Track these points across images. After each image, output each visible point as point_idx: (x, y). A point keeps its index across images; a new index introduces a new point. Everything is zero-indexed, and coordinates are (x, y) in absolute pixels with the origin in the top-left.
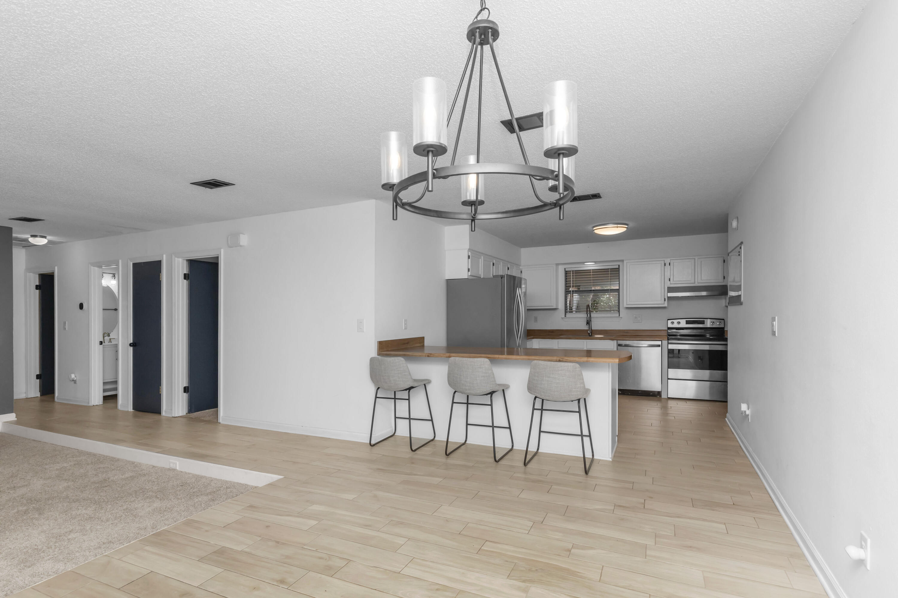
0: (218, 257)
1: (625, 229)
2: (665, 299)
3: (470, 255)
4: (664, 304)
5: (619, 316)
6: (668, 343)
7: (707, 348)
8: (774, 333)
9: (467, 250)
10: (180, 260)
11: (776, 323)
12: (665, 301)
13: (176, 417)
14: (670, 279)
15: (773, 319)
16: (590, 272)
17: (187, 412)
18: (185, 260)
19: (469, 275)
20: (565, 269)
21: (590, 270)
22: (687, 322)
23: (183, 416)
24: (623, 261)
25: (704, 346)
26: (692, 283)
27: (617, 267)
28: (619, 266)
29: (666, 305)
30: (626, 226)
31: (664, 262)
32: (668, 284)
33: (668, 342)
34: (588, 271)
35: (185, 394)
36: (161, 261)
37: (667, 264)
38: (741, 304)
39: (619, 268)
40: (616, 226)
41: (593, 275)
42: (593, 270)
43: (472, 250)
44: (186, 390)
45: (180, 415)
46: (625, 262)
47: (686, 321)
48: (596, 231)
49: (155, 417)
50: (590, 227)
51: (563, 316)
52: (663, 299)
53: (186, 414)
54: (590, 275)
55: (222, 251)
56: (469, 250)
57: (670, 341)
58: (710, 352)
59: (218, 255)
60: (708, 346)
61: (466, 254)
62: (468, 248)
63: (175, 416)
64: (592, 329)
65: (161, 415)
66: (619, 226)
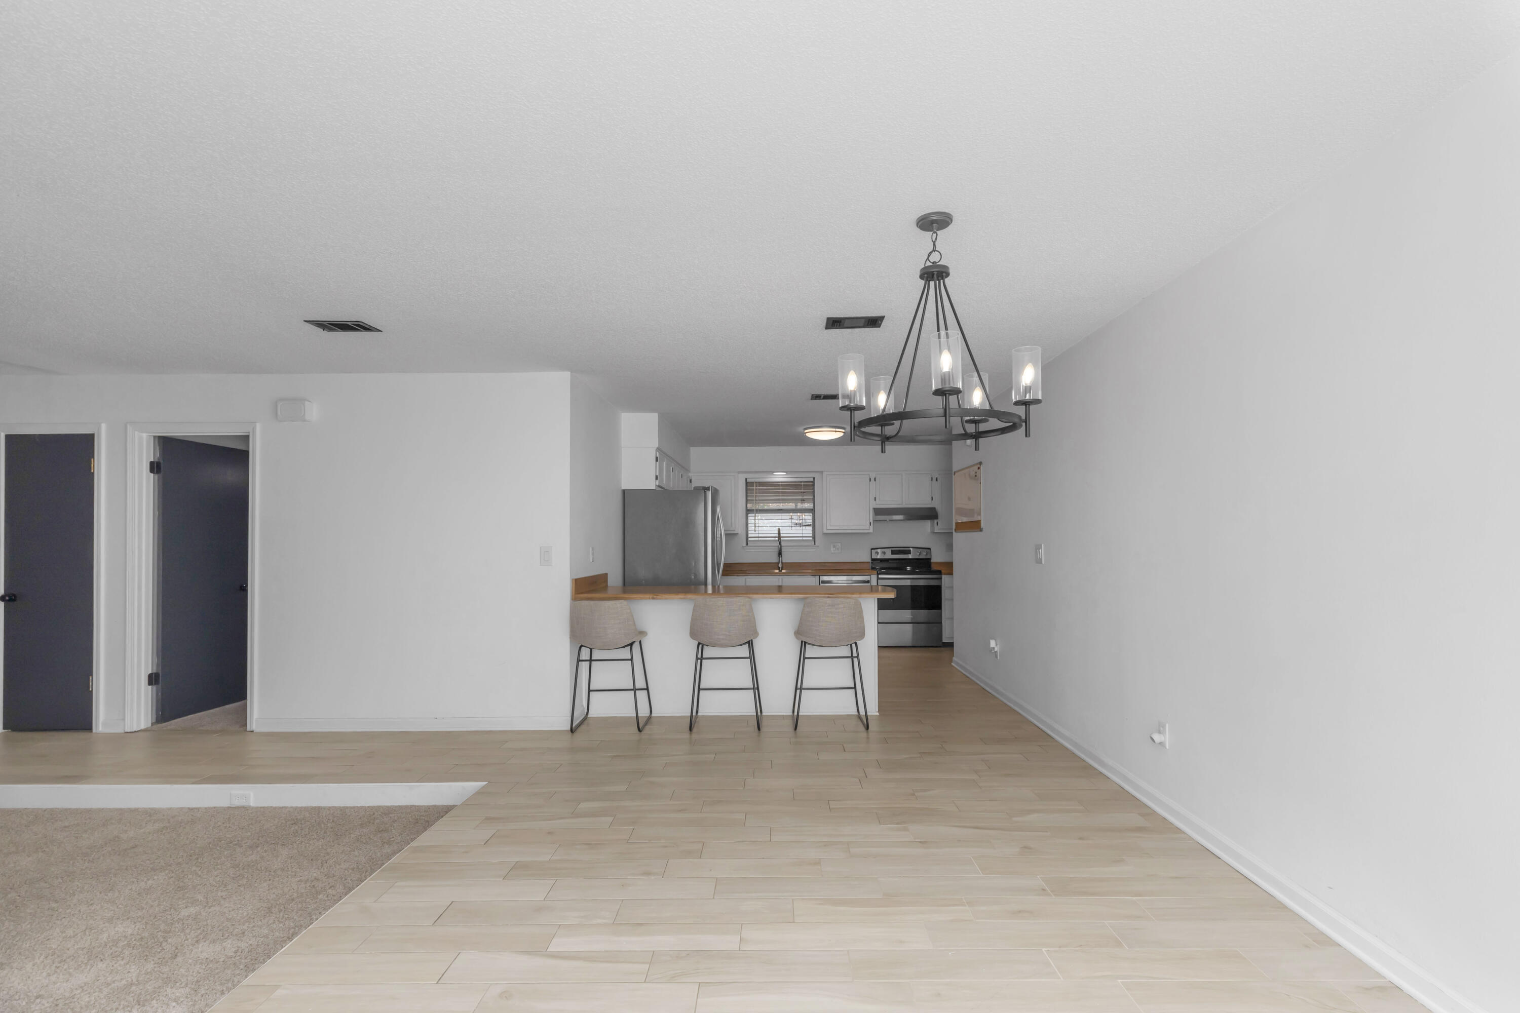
0: (247, 437)
1: (842, 434)
2: (870, 522)
3: (657, 456)
4: (869, 529)
5: (815, 544)
6: (878, 579)
7: (908, 583)
8: (1039, 561)
9: (655, 449)
10: (145, 435)
11: (1042, 551)
13: (135, 732)
14: (875, 498)
15: (1038, 547)
16: (778, 485)
17: (154, 721)
18: (152, 436)
19: (657, 484)
20: (746, 479)
21: (779, 482)
22: (893, 553)
23: (147, 728)
24: (822, 472)
25: (905, 580)
26: (899, 504)
27: (812, 480)
28: (814, 478)
29: (871, 531)
30: (843, 431)
31: (869, 476)
32: (874, 505)
33: (878, 576)
34: (776, 484)
35: (150, 687)
36: (92, 436)
37: (873, 480)
38: (981, 530)
39: (813, 482)
40: (834, 430)
41: (782, 489)
42: (781, 482)
43: (662, 451)
44: (153, 679)
45: (143, 727)
46: (825, 474)
47: (892, 551)
48: (808, 435)
49: (81, 736)
50: (801, 429)
51: (745, 545)
52: (869, 524)
53: (152, 724)
54: (778, 489)
55: (258, 427)
56: (658, 449)
57: (880, 576)
58: (913, 588)
59: (249, 433)
60: (909, 580)
61: (653, 454)
62: (657, 446)
63: (132, 731)
64: (783, 562)
65: (92, 732)
66: (837, 430)
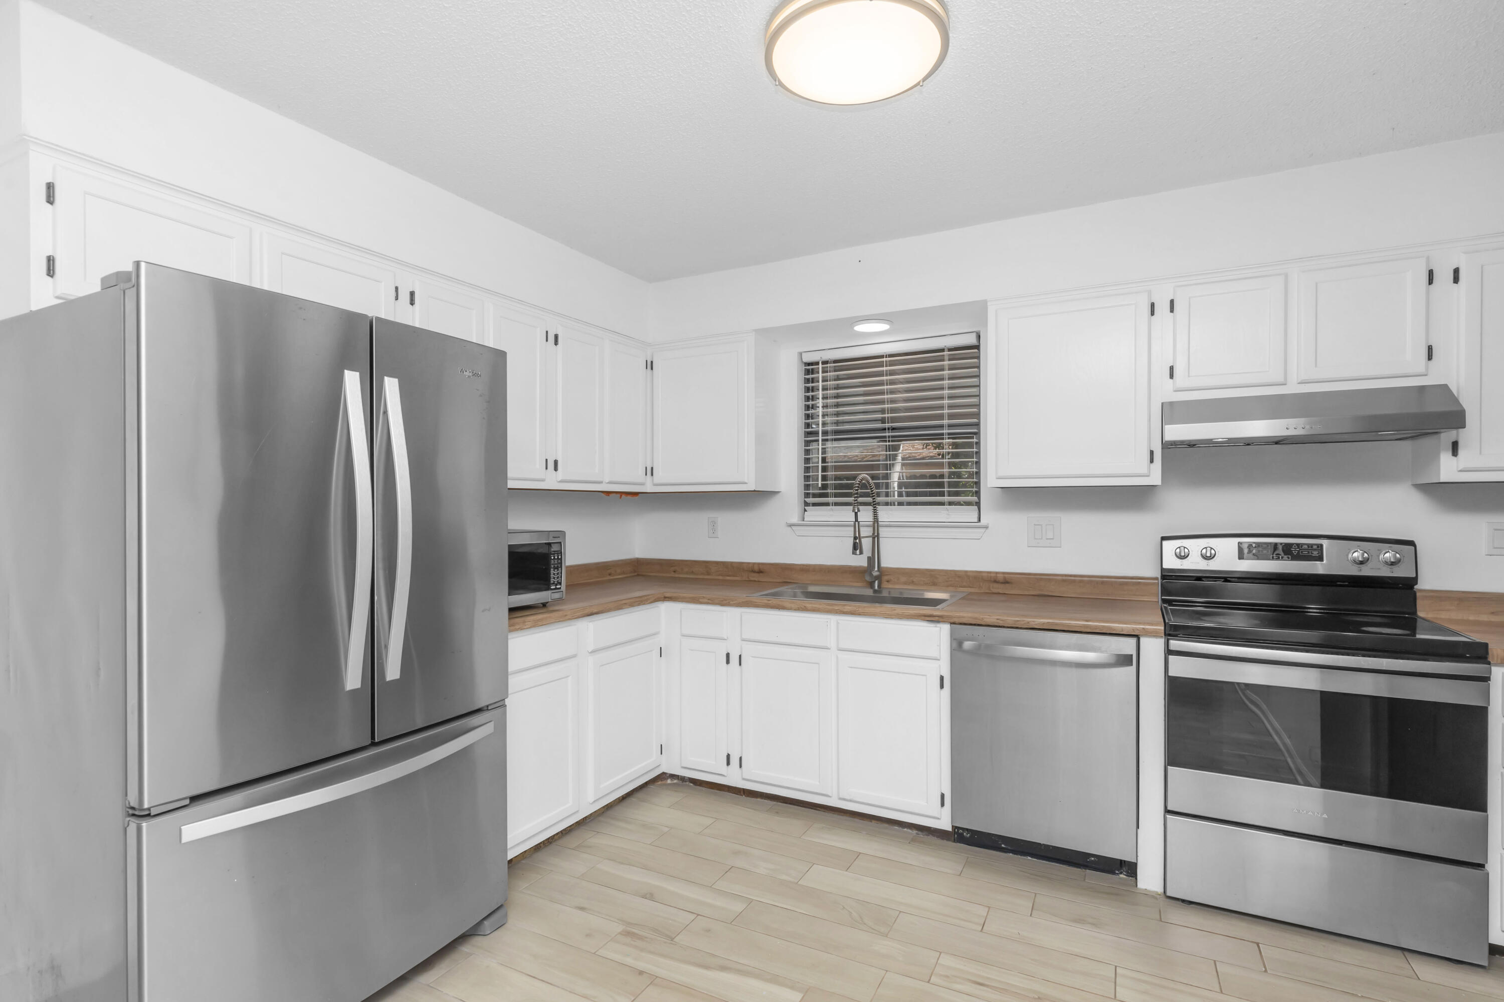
2: (1152, 453)
4: (1148, 473)
5: (979, 520)
6: (1169, 652)
12: (1152, 461)
14: (1172, 368)
20: (801, 354)
22: (1247, 552)
26: (1271, 385)
27: (971, 340)
28: (979, 332)
29: (1155, 477)
31: (1151, 297)
32: (1167, 392)
37: (1162, 308)
39: (978, 344)
51: (795, 519)
52: (1146, 454)
57: (1175, 644)
